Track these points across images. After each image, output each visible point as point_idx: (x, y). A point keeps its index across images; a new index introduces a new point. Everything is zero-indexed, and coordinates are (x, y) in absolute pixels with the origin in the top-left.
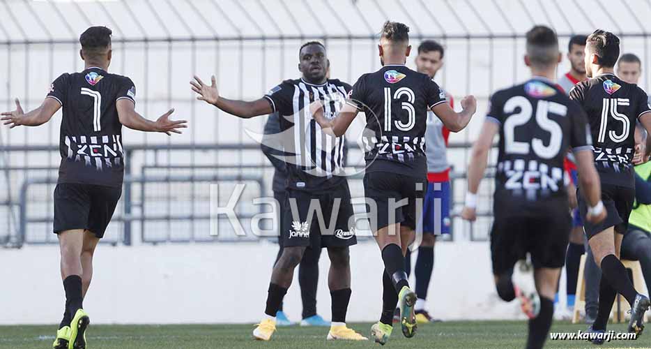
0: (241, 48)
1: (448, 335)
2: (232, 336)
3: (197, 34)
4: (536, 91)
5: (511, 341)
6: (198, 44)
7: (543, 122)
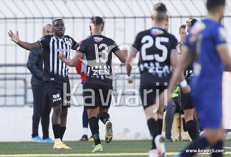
0: (16, 23)
1: (106, 147)
2: (12, 147)
4: (155, 32)
5: (134, 149)
7: (159, 46)
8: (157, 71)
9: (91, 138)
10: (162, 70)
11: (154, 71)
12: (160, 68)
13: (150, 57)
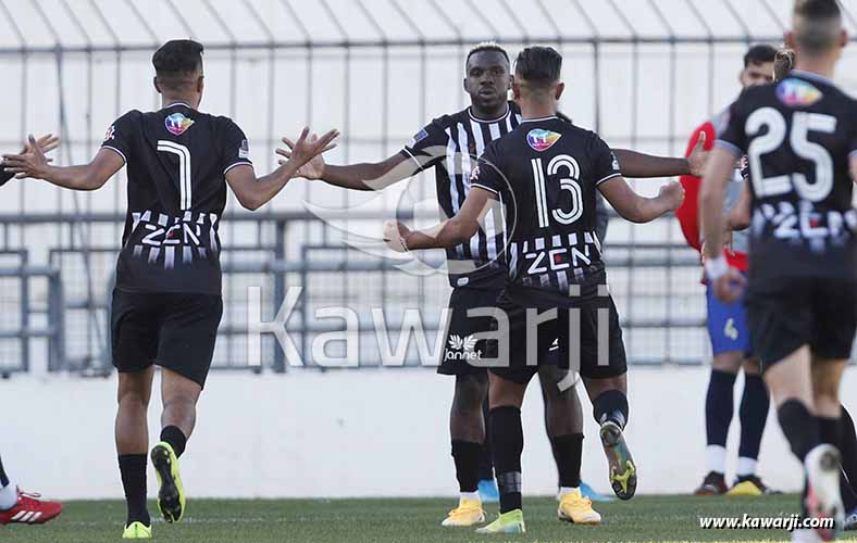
3: (391, 35)
6: (392, 51)
7: (803, 148)
8: (808, 231)
9: (735, 484)
10: (824, 223)
11: (794, 233)
12: (816, 217)
13: (779, 185)
